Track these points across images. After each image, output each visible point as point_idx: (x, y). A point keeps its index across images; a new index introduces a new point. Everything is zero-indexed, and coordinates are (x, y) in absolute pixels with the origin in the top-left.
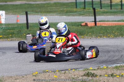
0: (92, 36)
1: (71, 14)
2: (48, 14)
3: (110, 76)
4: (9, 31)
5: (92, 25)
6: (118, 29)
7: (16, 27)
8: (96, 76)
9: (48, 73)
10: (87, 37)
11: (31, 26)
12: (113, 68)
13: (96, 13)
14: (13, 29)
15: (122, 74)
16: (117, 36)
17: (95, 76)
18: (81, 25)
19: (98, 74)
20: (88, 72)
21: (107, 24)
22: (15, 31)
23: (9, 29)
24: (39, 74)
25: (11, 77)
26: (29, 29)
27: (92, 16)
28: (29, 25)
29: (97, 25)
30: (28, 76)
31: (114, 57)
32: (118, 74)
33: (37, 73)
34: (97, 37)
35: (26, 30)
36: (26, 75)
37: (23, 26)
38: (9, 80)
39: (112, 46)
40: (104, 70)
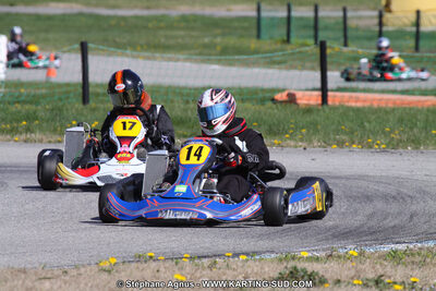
0: (310, 142)
1: (238, 60)
2: (157, 55)
3: (370, 284)
4: (19, 106)
5: (312, 102)
6: (401, 121)
7: (44, 96)
8: (323, 282)
9: (153, 265)
10: (292, 143)
11: (98, 95)
12: (384, 257)
13: (328, 60)
14: (35, 100)
15: (412, 279)
16: (398, 144)
17: (317, 281)
18: (273, 100)
19: (327, 276)
20: (295, 268)
21: (365, 101)
22: (39, 107)
23: (18, 102)
24: (121, 267)
25: (24, 271)
26: (92, 104)
27: (313, 69)
28: (91, 89)
29: (330, 103)
30: (83, 270)
31: (385, 219)
32: (399, 279)
33: (113, 261)
34: (326, 144)
35: (79, 105)
36: (76, 267)
37: (68, 92)
38: (16, 282)
39: (378, 180)
40: (349, 264)
